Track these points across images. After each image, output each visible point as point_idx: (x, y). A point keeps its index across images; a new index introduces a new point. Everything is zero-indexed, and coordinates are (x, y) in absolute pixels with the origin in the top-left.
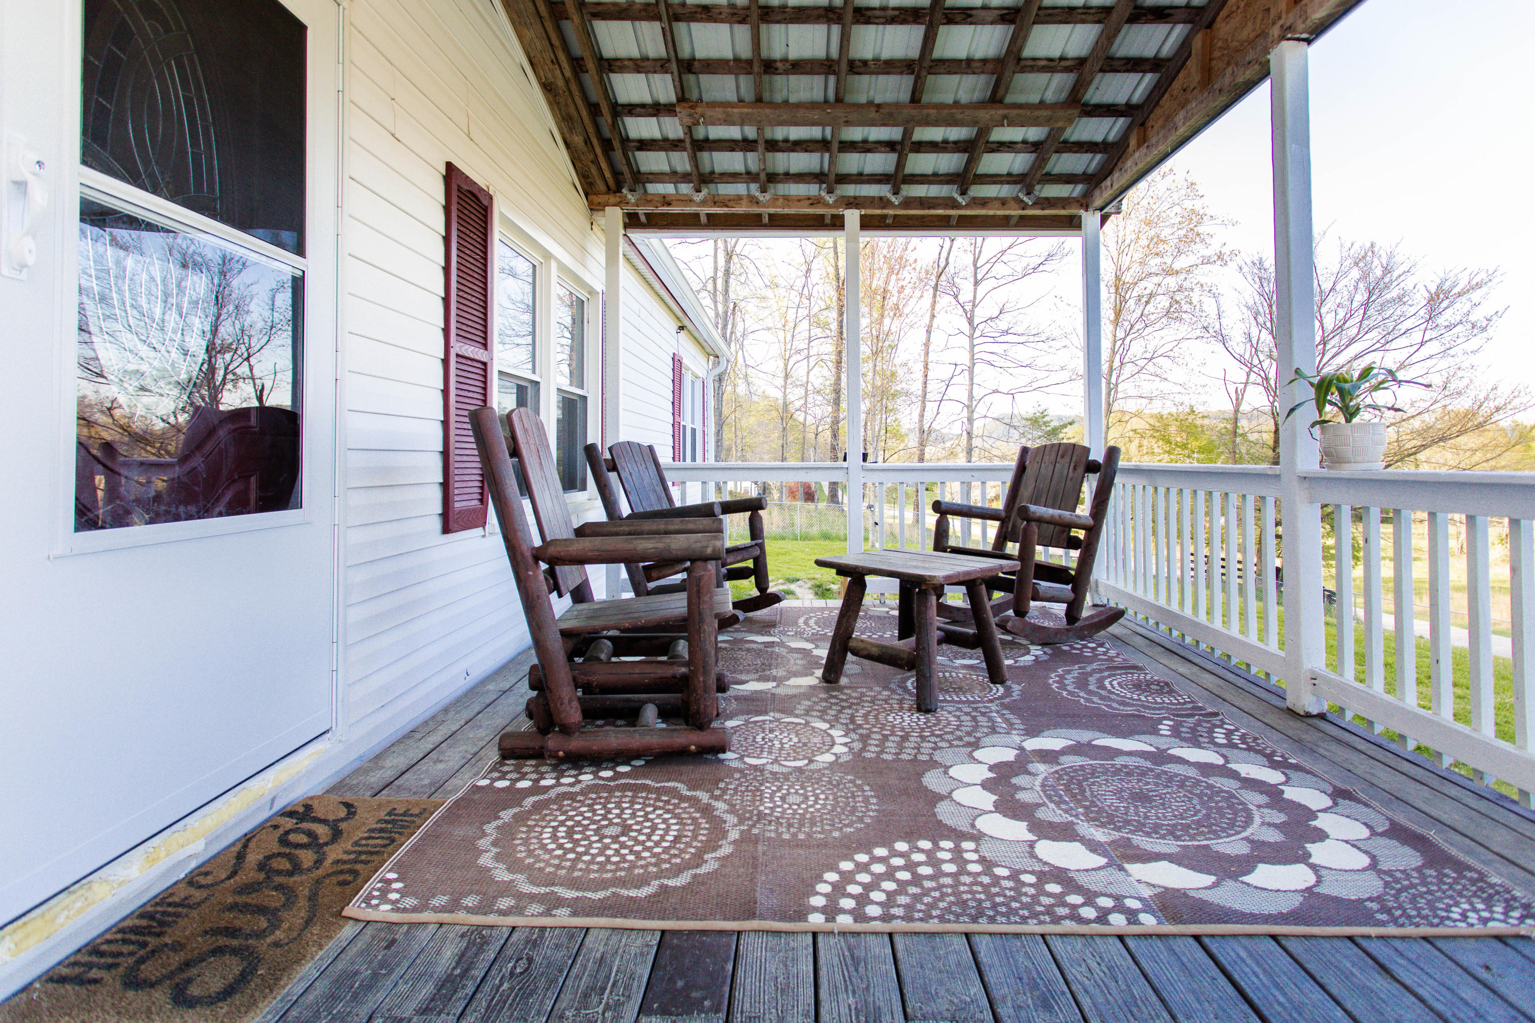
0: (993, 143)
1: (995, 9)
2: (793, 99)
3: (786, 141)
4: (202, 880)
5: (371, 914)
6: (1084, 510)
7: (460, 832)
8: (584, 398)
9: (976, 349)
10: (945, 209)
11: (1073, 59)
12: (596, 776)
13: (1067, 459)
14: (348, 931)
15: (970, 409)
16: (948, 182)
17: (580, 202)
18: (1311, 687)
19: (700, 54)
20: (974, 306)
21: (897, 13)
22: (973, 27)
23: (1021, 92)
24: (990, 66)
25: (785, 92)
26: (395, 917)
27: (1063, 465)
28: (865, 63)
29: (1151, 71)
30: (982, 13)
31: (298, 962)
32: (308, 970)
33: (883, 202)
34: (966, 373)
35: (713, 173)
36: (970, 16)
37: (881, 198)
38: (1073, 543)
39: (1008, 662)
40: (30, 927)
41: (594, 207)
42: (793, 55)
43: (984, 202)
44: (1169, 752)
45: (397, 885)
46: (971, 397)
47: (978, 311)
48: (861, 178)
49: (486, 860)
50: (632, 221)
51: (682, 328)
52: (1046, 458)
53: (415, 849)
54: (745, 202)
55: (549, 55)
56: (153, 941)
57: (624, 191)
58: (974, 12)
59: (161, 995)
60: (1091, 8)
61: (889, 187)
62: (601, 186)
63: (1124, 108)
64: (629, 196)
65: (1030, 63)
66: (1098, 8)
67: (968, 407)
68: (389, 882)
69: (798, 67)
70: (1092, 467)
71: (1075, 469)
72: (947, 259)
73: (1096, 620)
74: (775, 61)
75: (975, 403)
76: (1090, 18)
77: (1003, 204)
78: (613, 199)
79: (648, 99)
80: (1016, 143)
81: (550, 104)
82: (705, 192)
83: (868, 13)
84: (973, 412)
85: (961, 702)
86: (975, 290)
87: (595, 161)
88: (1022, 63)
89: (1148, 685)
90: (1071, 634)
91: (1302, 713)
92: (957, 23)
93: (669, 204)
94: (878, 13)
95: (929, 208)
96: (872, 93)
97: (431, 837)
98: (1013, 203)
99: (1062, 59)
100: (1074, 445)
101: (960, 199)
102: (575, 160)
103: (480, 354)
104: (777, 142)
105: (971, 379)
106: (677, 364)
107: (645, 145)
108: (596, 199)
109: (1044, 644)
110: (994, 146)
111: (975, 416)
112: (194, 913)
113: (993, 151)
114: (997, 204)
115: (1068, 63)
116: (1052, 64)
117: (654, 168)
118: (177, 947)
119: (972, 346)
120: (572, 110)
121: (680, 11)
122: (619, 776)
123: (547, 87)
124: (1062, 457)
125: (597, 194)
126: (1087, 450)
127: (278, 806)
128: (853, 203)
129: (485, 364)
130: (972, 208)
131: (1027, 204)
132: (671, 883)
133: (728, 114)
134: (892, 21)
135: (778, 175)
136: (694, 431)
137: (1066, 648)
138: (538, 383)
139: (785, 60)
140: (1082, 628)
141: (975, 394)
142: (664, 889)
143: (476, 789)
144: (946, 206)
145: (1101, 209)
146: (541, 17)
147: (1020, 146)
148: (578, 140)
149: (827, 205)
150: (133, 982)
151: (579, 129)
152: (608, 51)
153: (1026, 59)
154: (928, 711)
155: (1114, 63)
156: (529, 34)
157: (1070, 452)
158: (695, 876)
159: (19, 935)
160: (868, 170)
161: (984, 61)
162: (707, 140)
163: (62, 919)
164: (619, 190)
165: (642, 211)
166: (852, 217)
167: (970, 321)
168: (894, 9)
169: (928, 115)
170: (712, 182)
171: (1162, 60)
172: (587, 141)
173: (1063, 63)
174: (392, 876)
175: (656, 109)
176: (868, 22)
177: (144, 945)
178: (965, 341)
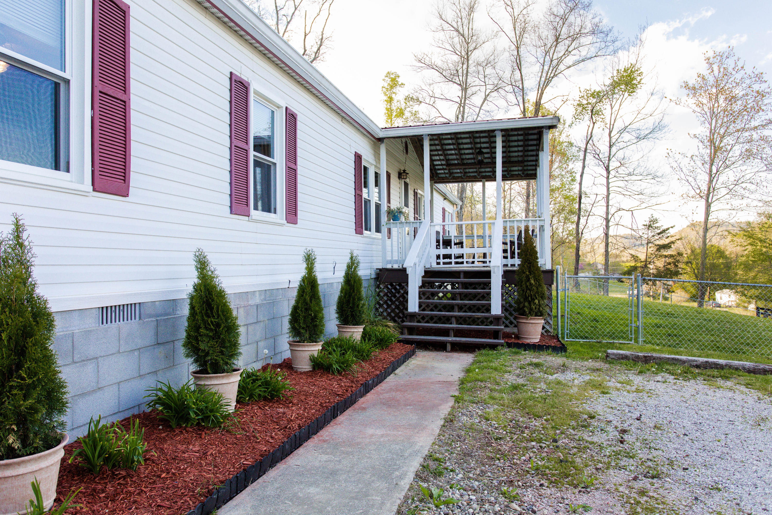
15: (607, 221)
20: (609, 160)
34: (604, 199)
46: (607, 213)
47: (611, 163)
67: (606, 219)
72: (591, 133)
75: (610, 216)
84: (609, 222)
86: (610, 150)
105: (608, 202)
106: (444, 210)
111: (611, 224)
119: (608, 183)
141: (610, 211)
167: (607, 169)
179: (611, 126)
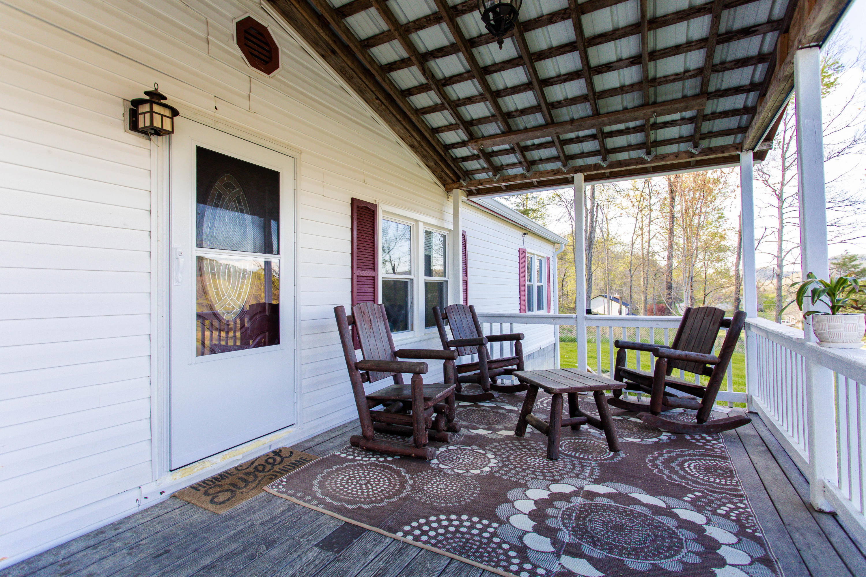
0: (660, 123)
1: (626, 59)
2: (528, 126)
3: (534, 145)
4: (239, 468)
5: (271, 491)
6: (716, 352)
7: (315, 470)
8: (446, 282)
9: (784, 216)
10: (636, 165)
11: (694, 70)
12: (377, 460)
13: (710, 318)
14: (263, 494)
15: (780, 258)
16: (639, 149)
17: (441, 189)
18: (822, 492)
19: (475, 117)
20: (783, 185)
21: (566, 76)
22: (616, 72)
23: (666, 95)
24: (635, 87)
25: (523, 124)
26: (276, 493)
27: (707, 322)
28: (559, 102)
29: (760, 62)
30: (618, 64)
31: (243, 499)
32: (245, 502)
33: (596, 167)
34: (777, 233)
35: (502, 165)
36: (611, 67)
37: (595, 165)
38: (706, 372)
39: (620, 440)
40: (187, 470)
41: (448, 190)
42: (520, 107)
43: (663, 157)
44: (673, 510)
45: (284, 483)
46: (780, 250)
47: (785, 189)
48: (583, 155)
49: (315, 482)
50: (470, 193)
51: (525, 234)
52: (699, 316)
53: (298, 473)
54: (518, 178)
55: (408, 134)
56: (217, 483)
57: (461, 181)
58: (612, 65)
59: (209, 498)
60: (692, 42)
61: (600, 157)
62: (449, 181)
63: (749, 87)
64: (463, 183)
65: (663, 80)
66: (697, 41)
67: (778, 257)
68: (282, 481)
69: (524, 112)
70: (725, 324)
71: (713, 324)
73: (722, 423)
74: (512, 112)
75: (783, 254)
76: (694, 48)
77: (677, 157)
78: (456, 186)
79: (459, 140)
80: (676, 121)
81: (415, 152)
82: (499, 175)
83: (551, 81)
84: (782, 260)
85: (575, 457)
86: (784, 175)
87: (443, 171)
88: (658, 81)
89: (716, 470)
90: (697, 429)
91: (816, 509)
92: (604, 72)
93: (482, 184)
94: (556, 79)
95: (626, 166)
96: (571, 114)
97: (306, 469)
98: (684, 155)
99: (686, 71)
100: (715, 309)
101: (646, 158)
102: (434, 172)
103: (371, 273)
104: (528, 146)
105: (780, 237)
106: (522, 252)
107: (465, 159)
108: (448, 187)
109: (673, 433)
110: (661, 125)
111: (784, 263)
112: (231, 478)
113: (661, 128)
114: (672, 157)
115: (690, 74)
116: (679, 76)
117: (474, 168)
118: (221, 486)
119: (781, 215)
120: (425, 153)
121: (458, 102)
122: (386, 461)
123: (412, 146)
124: (708, 316)
125: (449, 184)
126: (723, 313)
127: (273, 448)
128: (579, 170)
129: (374, 277)
130: (655, 162)
131: (694, 154)
132: (364, 506)
133: (494, 142)
134: (565, 81)
135: (536, 161)
136: (540, 288)
137: (688, 437)
138: (412, 279)
139: (517, 110)
140: (708, 427)
141: (783, 247)
142: (360, 507)
143: (334, 455)
144: (637, 163)
145: (753, 149)
146: (400, 121)
147: (679, 122)
148: (432, 164)
149: (564, 173)
150: (206, 493)
151: (431, 160)
152: (435, 125)
153: (660, 78)
154: (551, 459)
155: (726, 65)
156: (397, 128)
157: (712, 313)
158: (374, 506)
159: (183, 472)
160: (586, 150)
161: (632, 85)
162: (493, 152)
163: (195, 470)
164: (459, 181)
165: (473, 188)
166: (579, 177)
167: (779, 197)
168: (564, 75)
169: (603, 121)
170: (503, 169)
171: (765, 55)
172: (436, 163)
173: (687, 74)
174: (285, 480)
175: (463, 144)
176: (552, 84)
177: (214, 483)
178: (776, 212)
179: (785, 146)
